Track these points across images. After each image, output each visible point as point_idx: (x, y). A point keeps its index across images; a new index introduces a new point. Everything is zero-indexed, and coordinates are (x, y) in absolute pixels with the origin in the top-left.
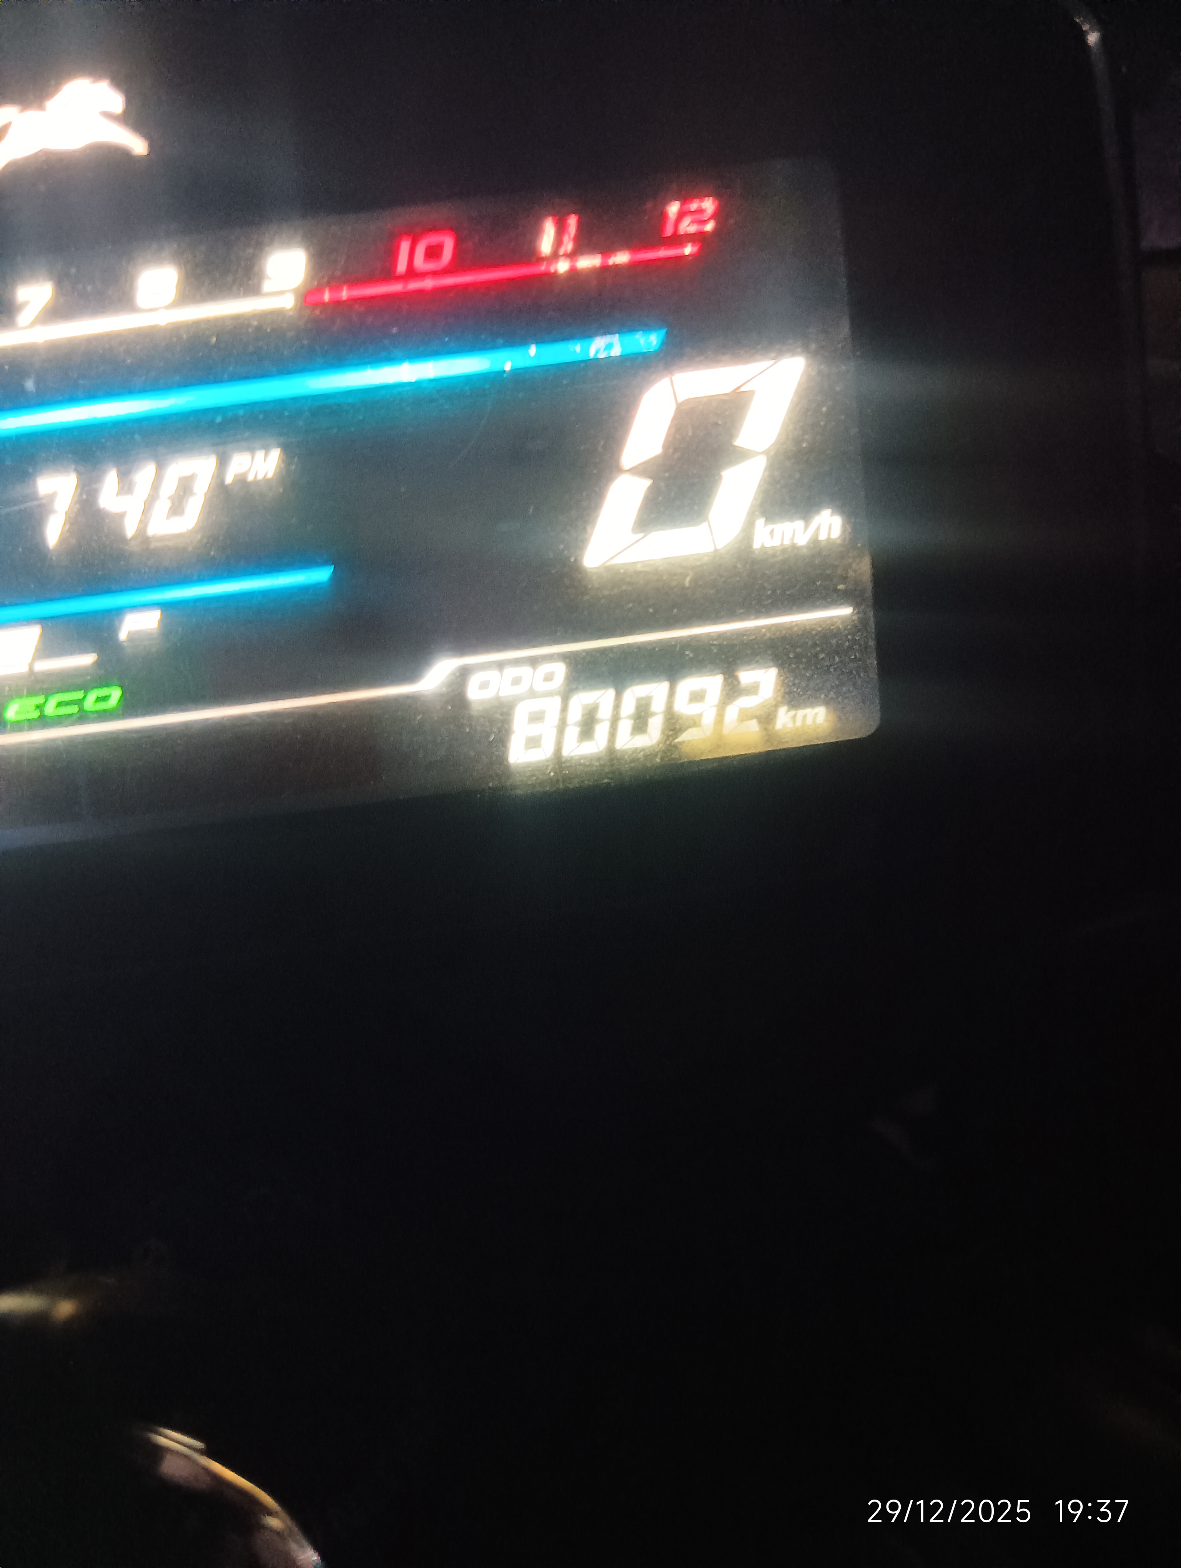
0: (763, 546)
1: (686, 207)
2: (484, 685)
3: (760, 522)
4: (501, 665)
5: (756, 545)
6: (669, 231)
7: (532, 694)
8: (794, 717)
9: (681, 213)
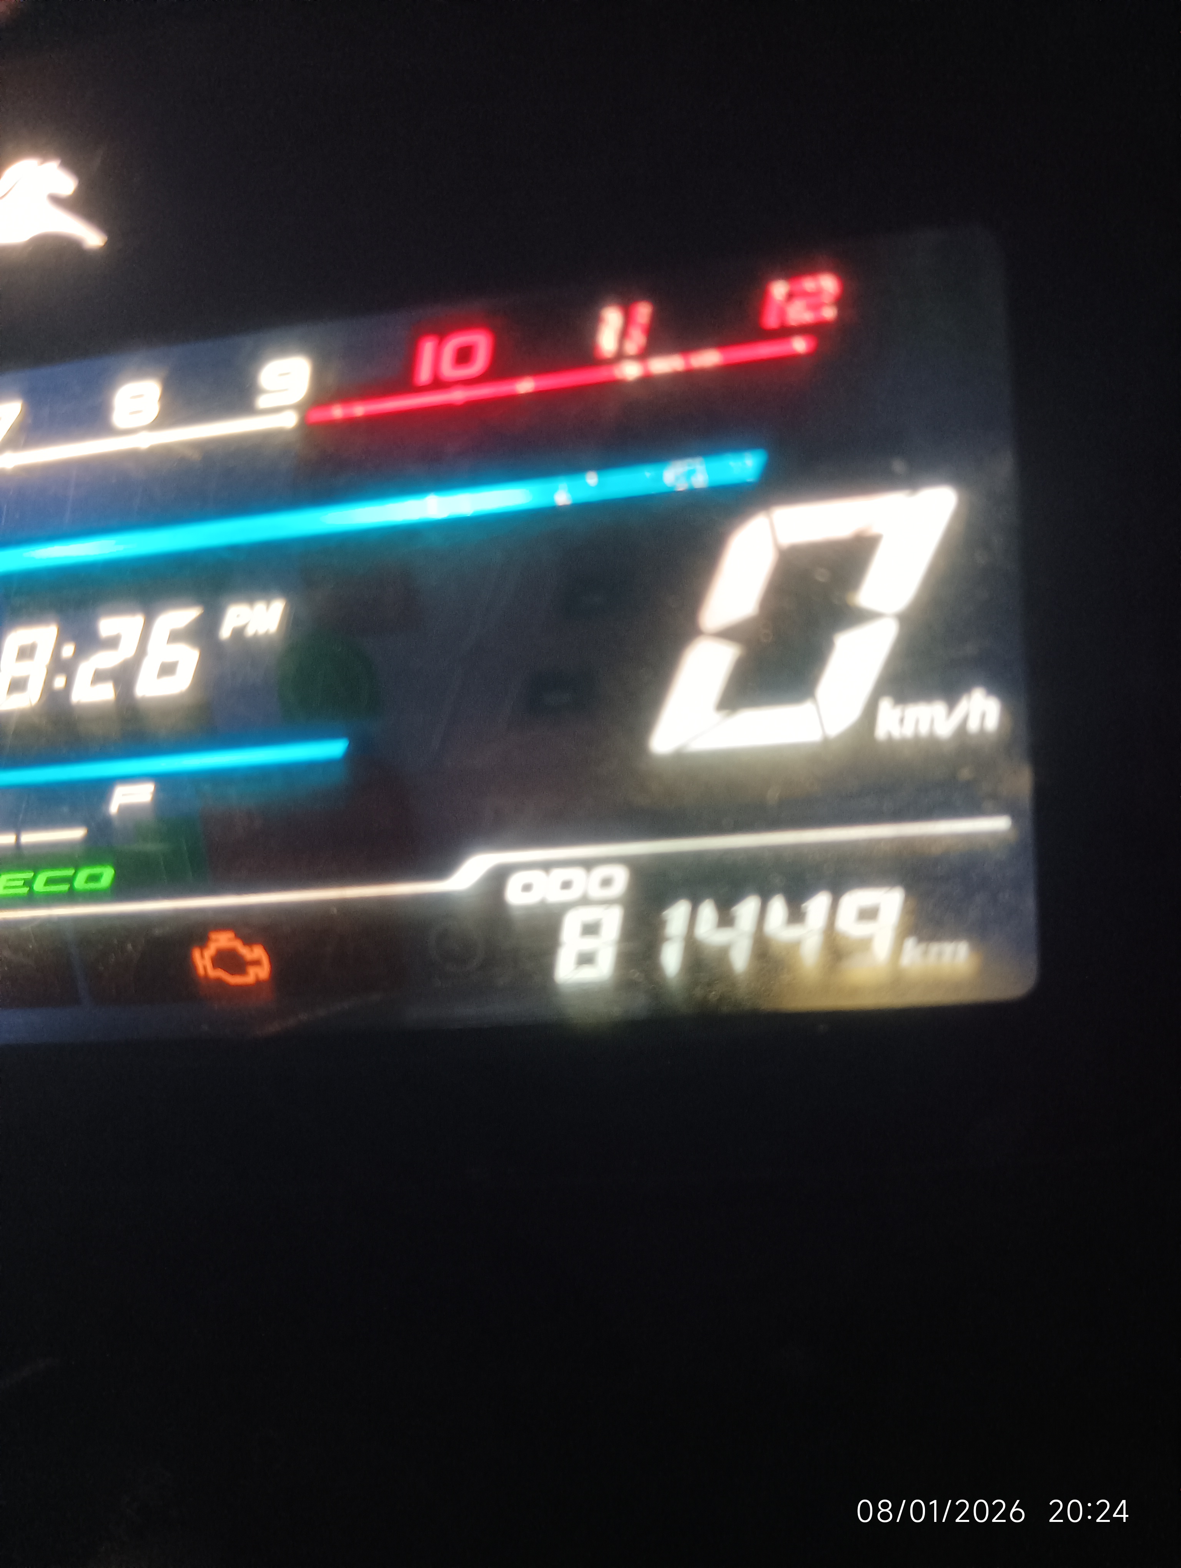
0: (890, 736)
1: (797, 287)
2: (527, 888)
3: (886, 703)
4: (547, 865)
5: (881, 734)
6: (771, 321)
7: (585, 901)
8: (925, 953)
9: (791, 296)
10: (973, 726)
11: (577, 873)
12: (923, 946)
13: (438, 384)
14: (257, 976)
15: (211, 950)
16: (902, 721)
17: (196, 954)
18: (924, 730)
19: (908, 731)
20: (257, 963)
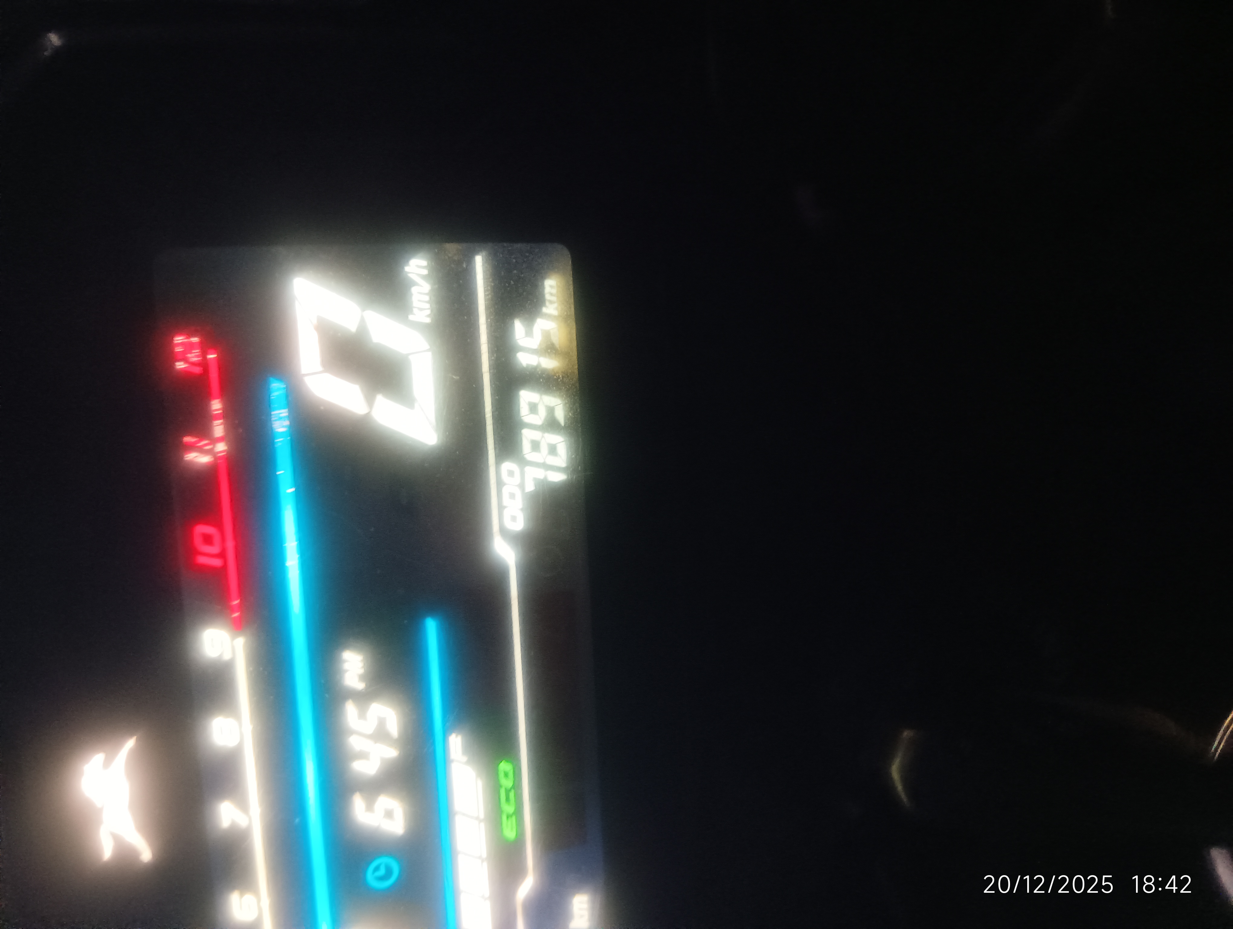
0: (428, 316)
1: (180, 356)
2: (514, 519)
3: (411, 317)
4: (501, 508)
5: (428, 320)
6: (197, 370)
7: (522, 486)
8: (551, 302)
9: (185, 360)
10: (425, 272)
11: (505, 491)
12: (547, 304)
13: (222, 555)
16: (421, 309)
18: (427, 298)
19: (428, 306)
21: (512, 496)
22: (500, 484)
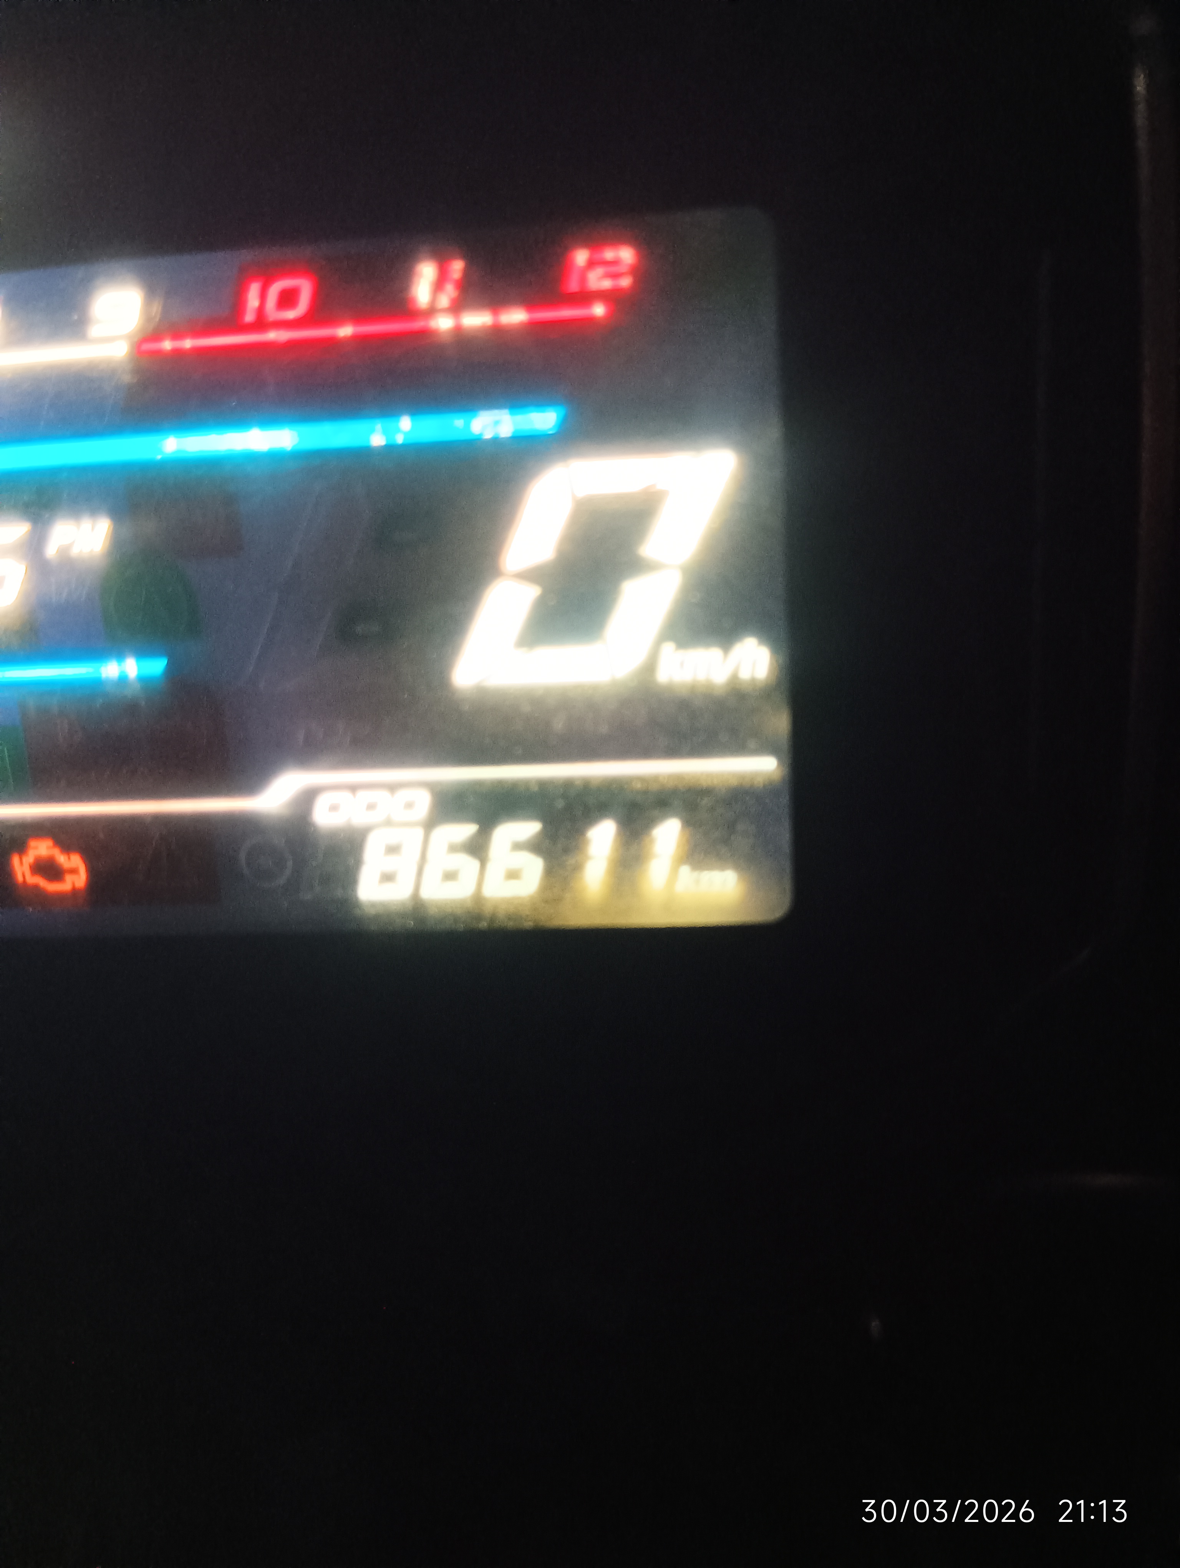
0: (669, 679)
1: (597, 256)
2: (334, 808)
3: (669, 648)
4: (354, 787)
5: (663, 675)
6: (573, 286)
7: (388, 823)
8: (697, 881)
9: (592, 264)
10: (745, 672)
11: (381, 796)
12: (696, 874)
13: (261, 323)
14: (73, 884)
15: (30, 858)
16: (682, 664)
17: (16, 860)
18: (701, 674)
20: (74, 871)
21: (371, 807)
22: (392, 788)
